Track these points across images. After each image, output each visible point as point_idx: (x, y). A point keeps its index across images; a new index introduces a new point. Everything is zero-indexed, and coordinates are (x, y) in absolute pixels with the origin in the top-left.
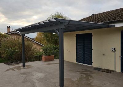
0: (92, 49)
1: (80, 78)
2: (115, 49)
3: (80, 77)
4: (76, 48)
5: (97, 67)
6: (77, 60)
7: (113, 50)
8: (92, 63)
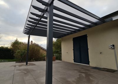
0: (88, 49)
1: (78, 78)
2: (113, 46)
3: (78, 76)
4: (73, 50)
5: (95, 66)
6: (74, 60)
7: (112, 46)
8: (89, 62)
